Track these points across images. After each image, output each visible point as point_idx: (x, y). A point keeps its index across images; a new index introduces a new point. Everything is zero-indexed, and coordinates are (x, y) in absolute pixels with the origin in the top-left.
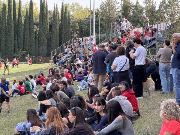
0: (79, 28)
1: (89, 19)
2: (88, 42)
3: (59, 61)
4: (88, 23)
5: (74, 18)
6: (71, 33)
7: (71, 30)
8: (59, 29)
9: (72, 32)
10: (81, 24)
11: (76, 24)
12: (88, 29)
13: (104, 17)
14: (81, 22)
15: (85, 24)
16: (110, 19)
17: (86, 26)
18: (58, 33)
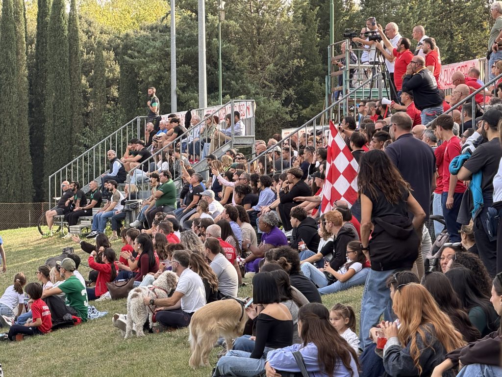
0: (121, 72)
1: (167, 29)
2: (219, 127)
3: (90, 213)
4: (161, 50)
5: (92, 29)
6: (85, 98)
7: (84, 81)
8: (30, 77)
9: (90, 90)
10: (131, 57)
11: (105, 53)
12: (161, 78)
13: (232, 22)
14: (126, 47)
15: (148, 52)
16: (259, 29)
17: (153, 63)
18: (25, 97)
